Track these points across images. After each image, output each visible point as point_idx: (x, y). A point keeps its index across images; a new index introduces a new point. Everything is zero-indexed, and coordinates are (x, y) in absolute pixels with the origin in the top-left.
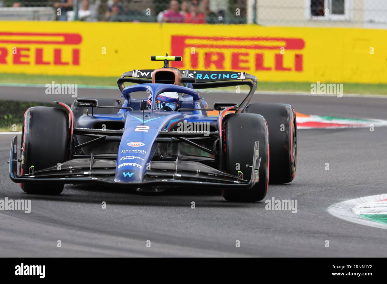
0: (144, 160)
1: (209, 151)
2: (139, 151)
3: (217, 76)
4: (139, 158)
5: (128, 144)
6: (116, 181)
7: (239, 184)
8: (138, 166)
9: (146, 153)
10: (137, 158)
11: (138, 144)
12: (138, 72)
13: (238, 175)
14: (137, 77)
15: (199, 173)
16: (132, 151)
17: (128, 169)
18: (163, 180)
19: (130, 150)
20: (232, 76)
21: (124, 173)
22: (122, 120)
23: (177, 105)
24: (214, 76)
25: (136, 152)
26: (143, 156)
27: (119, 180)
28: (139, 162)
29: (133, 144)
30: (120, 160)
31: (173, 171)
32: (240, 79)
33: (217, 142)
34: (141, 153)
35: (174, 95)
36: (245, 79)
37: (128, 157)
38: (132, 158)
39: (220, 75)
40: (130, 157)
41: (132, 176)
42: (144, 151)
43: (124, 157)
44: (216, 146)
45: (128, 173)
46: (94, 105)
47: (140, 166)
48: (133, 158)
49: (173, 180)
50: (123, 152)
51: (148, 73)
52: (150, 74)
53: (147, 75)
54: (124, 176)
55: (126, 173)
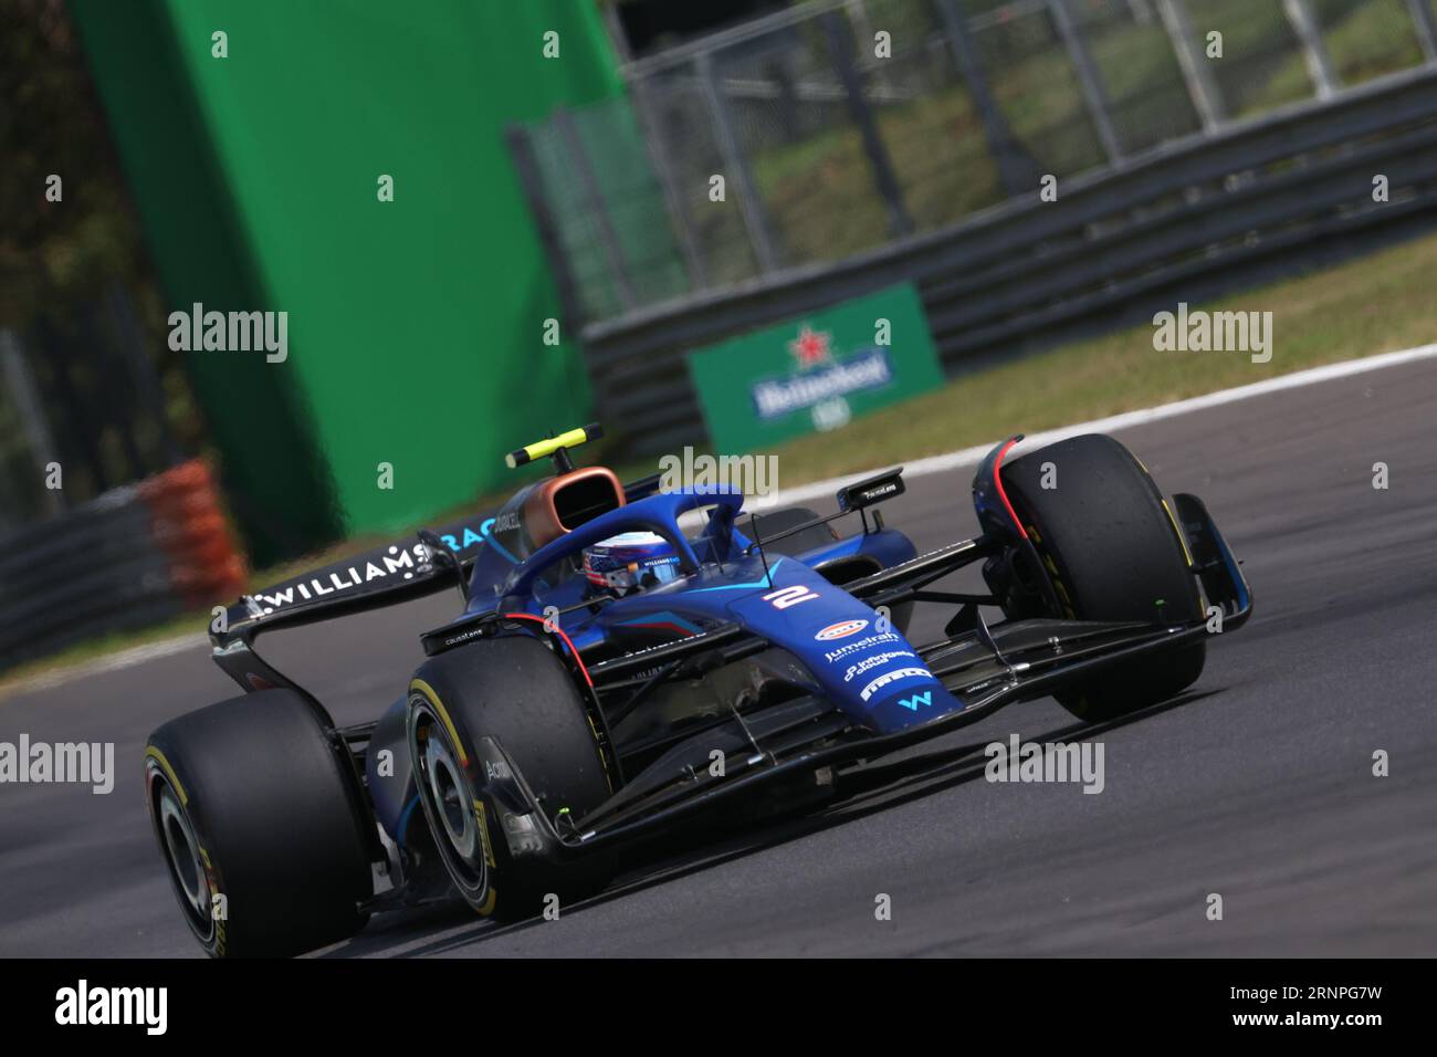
0: (912, 654)
2: (878, 640)
4: (899, 653)
5: (818, 637)
8: (918, 674)
9: (896, 636)
10: (893, 655)
11: (847, 627)
14: (268, 615)
16: (855, 645)
17: (902, 690)
19: (844, 649)
21: (904, 703)
25: (869, 643)
28: (909, 663)
29: (833, 632)
30: (848, 679)
34: (887, 641)
37: (866, 663)
38: (882, 661)
42: (887, 634)
43: (854, 667)
45: (916, 698)
47: (922, 670)
48: (886, 660)
50: (835, 658)
51: (290, 591)
52: (297, 594)
53: (289, 596)
54: (910, 710)
55: (910, 700)
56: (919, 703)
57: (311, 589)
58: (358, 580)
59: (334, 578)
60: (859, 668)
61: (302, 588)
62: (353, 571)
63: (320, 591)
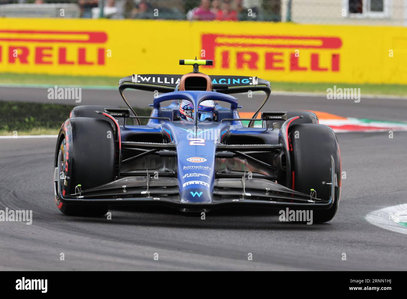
0: (210, 177)
1: (268, 165)
2: (203, 168)
3: (227, 82)
4: (205, 175)
5: (188, 160)
6: (183, 201)
7: (314, 204)
8: (205, 185)
9: (210, 169)
10: (203, 175)
11: (199, 159)
12: (138, 77)
13: (311, 193)
14: (138, 83)
15: (269, 191)
16: (195, 167)
17: (195, 188)
18: (234, 200)
19: (192, 167)
20: (243, 81)
21: (192, 193)
22: (160, 132)
23: (214, 115)
24: (223, 82)
25: (199, 168)
26: (207, 173)
27: (188, 201)
28: (205, 179)
29: (194, 159)
30: (183, 178)
31: (240, 190)
32: (252, 85)
33: (282, 156)
34: (206, 169)
35: (209, 104)
36: (258, 85)
37: (192, 175)
38: (197, 176)
39: (229, 80)
40: (194, 174)
41: (201, 196)
42: (208, 167)
43: (188, 174)
44: (281, 161)
45: (196, 193)
46: (127, 115)
47: (207, 184)
48: (199, 176)
49: (243, 200)
50: (185, 168)
51: (149, 78)
52: (151, 79)
53: (148, 80)
54: (192, 196)
55: (194, 193)
56: (196, 195)
57: (156, 80)
58: (172, 82)
59: (166, 79)
60: (189, 175)
61: (154, 78)
62: (172, 79)
63: (159, 81)
